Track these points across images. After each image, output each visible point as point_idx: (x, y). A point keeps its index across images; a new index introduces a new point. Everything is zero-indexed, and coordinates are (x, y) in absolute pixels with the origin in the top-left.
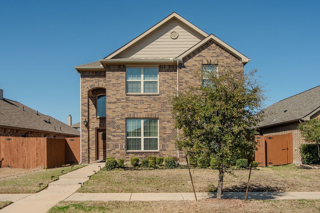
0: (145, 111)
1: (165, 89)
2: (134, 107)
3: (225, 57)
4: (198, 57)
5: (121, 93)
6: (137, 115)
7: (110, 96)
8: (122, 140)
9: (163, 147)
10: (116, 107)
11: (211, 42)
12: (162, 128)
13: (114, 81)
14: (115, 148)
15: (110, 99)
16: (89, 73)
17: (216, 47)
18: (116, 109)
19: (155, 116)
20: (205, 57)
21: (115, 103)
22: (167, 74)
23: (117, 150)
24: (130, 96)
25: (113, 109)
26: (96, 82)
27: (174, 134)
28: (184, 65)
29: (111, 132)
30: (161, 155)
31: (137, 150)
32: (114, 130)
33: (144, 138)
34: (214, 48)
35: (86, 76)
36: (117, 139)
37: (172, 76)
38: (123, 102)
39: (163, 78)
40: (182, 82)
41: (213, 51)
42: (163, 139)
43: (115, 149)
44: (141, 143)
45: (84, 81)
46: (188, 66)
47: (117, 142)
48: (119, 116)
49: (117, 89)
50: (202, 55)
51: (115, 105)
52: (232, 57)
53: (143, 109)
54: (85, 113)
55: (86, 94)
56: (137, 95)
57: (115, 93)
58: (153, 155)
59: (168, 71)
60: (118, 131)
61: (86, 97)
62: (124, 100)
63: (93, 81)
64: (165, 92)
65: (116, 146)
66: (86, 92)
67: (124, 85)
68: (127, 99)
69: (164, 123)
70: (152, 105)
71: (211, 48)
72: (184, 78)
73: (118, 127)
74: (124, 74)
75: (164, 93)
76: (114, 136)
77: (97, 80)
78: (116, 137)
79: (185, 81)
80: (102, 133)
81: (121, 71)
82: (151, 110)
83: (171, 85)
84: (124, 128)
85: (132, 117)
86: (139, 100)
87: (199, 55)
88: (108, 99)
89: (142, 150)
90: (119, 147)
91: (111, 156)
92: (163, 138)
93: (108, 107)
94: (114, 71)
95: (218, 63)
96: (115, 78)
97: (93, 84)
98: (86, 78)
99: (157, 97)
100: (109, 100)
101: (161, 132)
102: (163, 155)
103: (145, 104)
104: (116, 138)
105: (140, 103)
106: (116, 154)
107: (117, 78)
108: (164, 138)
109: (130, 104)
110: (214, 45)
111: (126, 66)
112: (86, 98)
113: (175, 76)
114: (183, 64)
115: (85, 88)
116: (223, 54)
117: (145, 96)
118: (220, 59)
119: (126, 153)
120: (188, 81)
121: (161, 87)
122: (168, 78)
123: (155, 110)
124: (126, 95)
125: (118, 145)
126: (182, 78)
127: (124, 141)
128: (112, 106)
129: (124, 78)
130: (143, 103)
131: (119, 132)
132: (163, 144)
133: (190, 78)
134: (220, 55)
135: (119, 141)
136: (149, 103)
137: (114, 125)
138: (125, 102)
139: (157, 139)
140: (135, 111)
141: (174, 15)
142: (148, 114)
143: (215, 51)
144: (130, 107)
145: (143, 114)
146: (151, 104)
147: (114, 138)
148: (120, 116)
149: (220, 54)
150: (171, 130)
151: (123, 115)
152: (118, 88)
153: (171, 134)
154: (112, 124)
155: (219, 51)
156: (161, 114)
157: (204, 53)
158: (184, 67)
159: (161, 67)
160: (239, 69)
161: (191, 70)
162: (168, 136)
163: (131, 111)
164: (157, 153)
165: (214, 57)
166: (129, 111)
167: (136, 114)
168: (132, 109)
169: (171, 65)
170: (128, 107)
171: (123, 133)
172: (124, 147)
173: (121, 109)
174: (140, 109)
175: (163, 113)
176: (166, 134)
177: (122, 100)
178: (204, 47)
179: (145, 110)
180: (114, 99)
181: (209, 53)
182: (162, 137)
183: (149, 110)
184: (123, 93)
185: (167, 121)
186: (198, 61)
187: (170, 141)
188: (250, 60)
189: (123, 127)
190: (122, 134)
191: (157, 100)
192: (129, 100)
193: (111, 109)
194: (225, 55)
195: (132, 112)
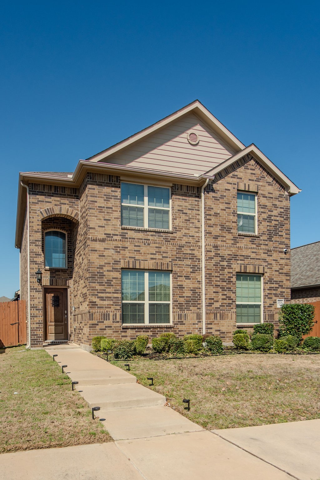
0: (152, 259)
1: (181, 224)
2: (135, 251)
3: (267, 182)
4: (231, 177)
5: (113, 225)
6: (140, 264)
7: (94, 228)
8: (116, 305)
9: (179, 319)
10: (105, 249)
11: (249, 156)
12: (177, 288)
13: (100, 202)
14: (104, 320)
15: (95, 233)
16: (44, 188)
17: (256, 166)
18: (105, 251)
19: (168, 268)
20: (241, 178)
21: (103, 240)
22: (184, 199)
23: (107, 323)
24: (129, 232)
25: (99, 251)
26: (56, 205)
27: (195, 297)
28: (213, 188)
29: (98, 292)
30: (176, 331)
31: (138, 323)
32: (103, 288)
33: (149, 304)
34: (253, 168)
35: (38, 192)
36: (108, 305)
37: (192, 205)
38: (116, 240)
39: (178, 206)
40: (211, 215)
41: (252, 172)
42: (180, 306)
43: (103, 322)
44: (143, 311)
45: (34, 201)
46: (218, 191)
47: (107, 309)
48: (110, 264)
49: (107, 217)
50: (237, 176)
51: (104, 245)
52: (275, 184)
53: (148, 254)
54: (36, 257)
55: (38, 225)
56: (139, 231)
57: (103, 223)
58: (165, 331)
59: (186, 196)
60: (108, 290)
61: (38, 229)
62: (119, 238)
63: (51, 202)
64: (182, 229)
65: (106, 316)
66: (38, 220)
67: (117, 211)
68: (123, 236)
69: (180, 279)
70: (163, 249)
71: (249, 167)
72: (212, 209)
73: (109, 283)
74: (118, 193)
75: (180, 231)
76: (102, 299)
77: (58, 201)
78: (105, 300)
79: (215, 213)
80: (53, 295)
81: (112, 187)
82: (160, 257)
83: (190, 218)
84: (119, 286)
85: (131, 266)
86: (142, 239)
87: (233, 175)
88: (91, 233)
89: (147, 323)
90: (111, 317)
91: (97, 334)
92: (179, 304)
93: (92, 248)
94: (101, 185)
95: (258, 190)
96: (104, 198)
97: (50, 208)
98: (38, 197)
99: (169, 237)
100: (93, 236)
101: (176, 294)
102: (179, 331)
103: (151, 247)
104: (106, 303)
105: (145, 244)
106: (105, 329)
107: (107, 198)
108: (181, 304)
109: (127, 244)
110: (252, 162)
111: (121, 178)
112: (39, 232)
113: (197, 204)
114: (212, 185)
115: (36, 213)
116: (265, 178)
117: (152, 233)
118: (261, 186)
119: (123, 328)
120: (219, 214)
121: (176, 219)
122: (186, 206)
123: (167, 257)
124: (122, 229)
125: (109, 314)
126: (211, 209)
127: (118, 307)
128: (98, 246)
129: (118, 199)
130: (149, 244)
131: (110, 293)
132: (179, 314)
133: (222, 210)
134: (261, 179)
135: (110, 308)
136: (157, 245)
137: (101, 280)
138: (121, 241)
139: (168, 305)
140: (137, 257)
141: (197, 105)
142: (157, 263)
143: (254, 172)
144: (129, 250)
145: (149, 263)
146: (161, 248)
147: (102, 302)
148: (112, 265)
149: (261, 177)
150: (191, 290)
151: (117, 262)
152: (108, 215)
153: (191, 297)
154: (98, 278)
155: (260, 172)
156: (177, 265)
157: (240, 172)
158: (213, 191)
159: (175, 188)
160: (285, 203)
161: (222, 197)
162: (186, 301)
163: (130, 257)
164: (170, 328)
165: (253, 180)
166: (127, 257)
167: (137, 263)
168: (132, 253)
169: (190, 186)
170: (124, 250)
171: (117, 293)
172: (118, 318)
173: (113, 252)
174: (144, 253)
175: (180, 263)
176: (184, 297)
177: (115, 237)
178: (240, 163)
179: (152, 256)
180: (101, 234)
181: (247, 173)
182: (177, 301)
183: (157, 256)
184: (116, 225)
185: (185, 276)
186: (231, 184)
187: (189, 308)
188: (300, 191)
189: (117, 283)
190: (115, 295)
191: (169, 241)
192: (127, 238)
193: (96, 251)
194: (267, 180)
195: (132, 258)
